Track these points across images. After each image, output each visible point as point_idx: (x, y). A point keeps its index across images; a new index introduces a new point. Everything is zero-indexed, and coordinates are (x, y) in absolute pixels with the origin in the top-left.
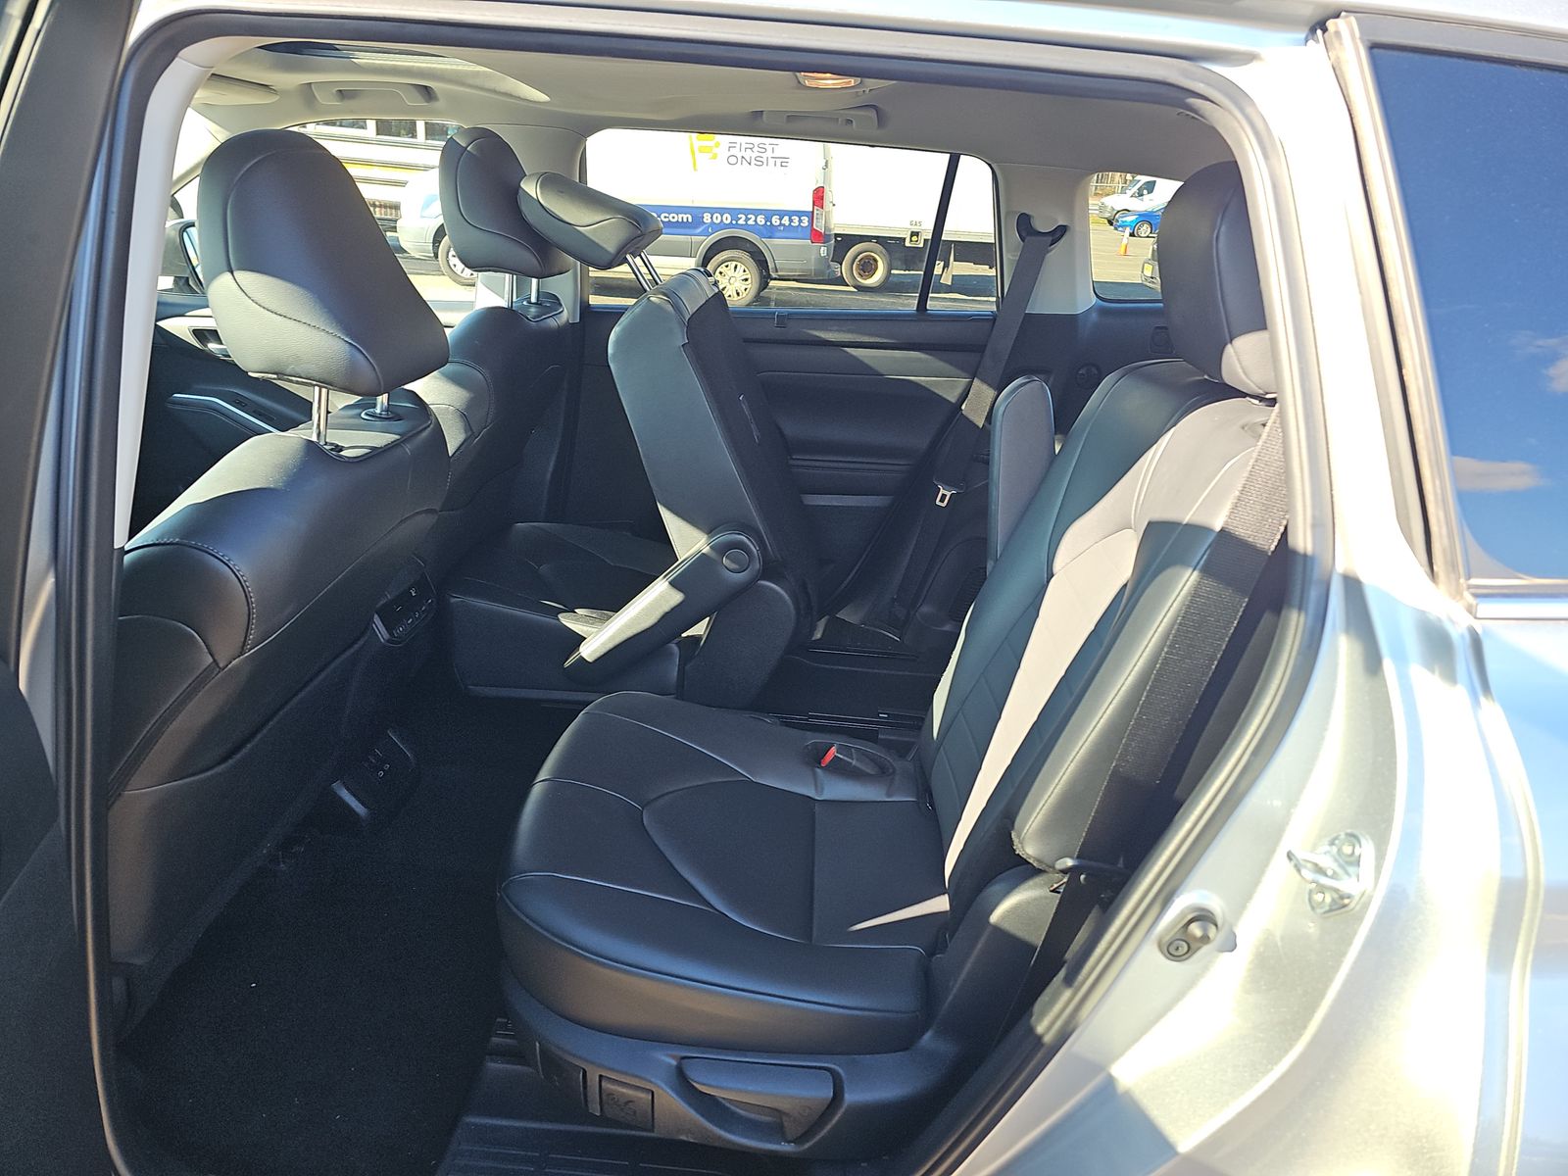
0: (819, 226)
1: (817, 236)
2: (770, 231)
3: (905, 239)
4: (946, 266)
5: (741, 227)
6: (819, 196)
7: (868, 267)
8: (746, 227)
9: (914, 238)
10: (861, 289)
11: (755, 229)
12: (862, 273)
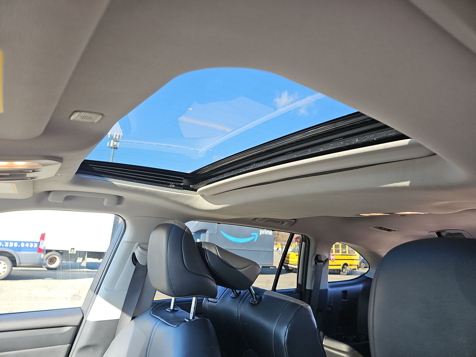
0: (41, 247)
1: (40, 250)
2: (19, 249)
3: (68, 251)
4: (84, 259)
5: (6, 247)
6: (43, 237)
7: (52, 260)
8: (9, 247)
9: (72, 250)
10: (49, 269)
11: (13, 248)
12: (50, 263)
